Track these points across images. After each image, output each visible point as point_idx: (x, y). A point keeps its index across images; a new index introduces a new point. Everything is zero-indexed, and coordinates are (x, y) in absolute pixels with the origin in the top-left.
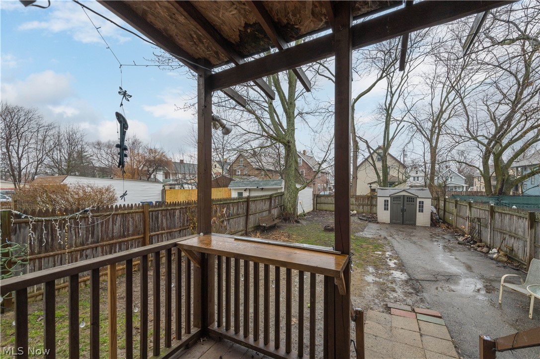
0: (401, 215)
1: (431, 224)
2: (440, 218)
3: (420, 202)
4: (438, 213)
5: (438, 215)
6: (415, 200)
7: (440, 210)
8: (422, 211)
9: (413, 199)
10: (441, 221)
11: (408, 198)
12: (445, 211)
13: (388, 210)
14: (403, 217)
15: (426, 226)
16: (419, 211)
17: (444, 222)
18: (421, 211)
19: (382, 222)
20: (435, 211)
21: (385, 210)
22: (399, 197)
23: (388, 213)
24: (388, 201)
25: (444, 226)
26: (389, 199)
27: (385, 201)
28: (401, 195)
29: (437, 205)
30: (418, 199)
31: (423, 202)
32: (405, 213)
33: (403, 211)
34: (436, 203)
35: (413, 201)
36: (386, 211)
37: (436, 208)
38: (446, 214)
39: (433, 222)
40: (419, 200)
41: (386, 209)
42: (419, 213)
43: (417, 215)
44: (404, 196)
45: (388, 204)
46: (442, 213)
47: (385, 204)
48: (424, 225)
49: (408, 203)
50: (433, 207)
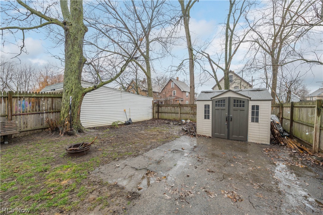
0: (226, 126)
1: (271, 140)
2: (284, 130)
3: (253, 107)
4: (282, 123)
5: (282, 126)
6: (245, 104)
7: (284, 120)
8: (257, 121)
9: (244, 102)
10: (286, 134)
11: (236, 101)
12: (292, 121)
13: (209, 118)
14: (228, 127)
15: (264, 143)
16: (253, 121)
17: (291, 136)
18: (256, 119)
19: (202, 134)
20: (277, 121)
21: (205, 118)
22: (223, 100)
23: (209, 122)
24: (209, 106)
25: (292, 144)
26: (210, 103)
27: (205, 106)
28: (226, 98)
29: (279, 113)
30: (250, 102)
31: (258, 107)
32: (231, 123)
33: (228, 119)
34: (278, 112)
35: (243, 106)
36: (207, 120)
37: (278, 117)
38: (295, 125)
39: (274, 136)
40: (251, 104)
41: (207, 117)
42: (253, 123)
43: (249, 126)
44: (229, 98)
45: (209, 111)
46: (287, 123)
47: (205, 111)
48: (260, 142)
49: (236, 108)
50: (274, 116)
